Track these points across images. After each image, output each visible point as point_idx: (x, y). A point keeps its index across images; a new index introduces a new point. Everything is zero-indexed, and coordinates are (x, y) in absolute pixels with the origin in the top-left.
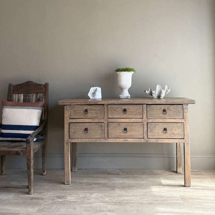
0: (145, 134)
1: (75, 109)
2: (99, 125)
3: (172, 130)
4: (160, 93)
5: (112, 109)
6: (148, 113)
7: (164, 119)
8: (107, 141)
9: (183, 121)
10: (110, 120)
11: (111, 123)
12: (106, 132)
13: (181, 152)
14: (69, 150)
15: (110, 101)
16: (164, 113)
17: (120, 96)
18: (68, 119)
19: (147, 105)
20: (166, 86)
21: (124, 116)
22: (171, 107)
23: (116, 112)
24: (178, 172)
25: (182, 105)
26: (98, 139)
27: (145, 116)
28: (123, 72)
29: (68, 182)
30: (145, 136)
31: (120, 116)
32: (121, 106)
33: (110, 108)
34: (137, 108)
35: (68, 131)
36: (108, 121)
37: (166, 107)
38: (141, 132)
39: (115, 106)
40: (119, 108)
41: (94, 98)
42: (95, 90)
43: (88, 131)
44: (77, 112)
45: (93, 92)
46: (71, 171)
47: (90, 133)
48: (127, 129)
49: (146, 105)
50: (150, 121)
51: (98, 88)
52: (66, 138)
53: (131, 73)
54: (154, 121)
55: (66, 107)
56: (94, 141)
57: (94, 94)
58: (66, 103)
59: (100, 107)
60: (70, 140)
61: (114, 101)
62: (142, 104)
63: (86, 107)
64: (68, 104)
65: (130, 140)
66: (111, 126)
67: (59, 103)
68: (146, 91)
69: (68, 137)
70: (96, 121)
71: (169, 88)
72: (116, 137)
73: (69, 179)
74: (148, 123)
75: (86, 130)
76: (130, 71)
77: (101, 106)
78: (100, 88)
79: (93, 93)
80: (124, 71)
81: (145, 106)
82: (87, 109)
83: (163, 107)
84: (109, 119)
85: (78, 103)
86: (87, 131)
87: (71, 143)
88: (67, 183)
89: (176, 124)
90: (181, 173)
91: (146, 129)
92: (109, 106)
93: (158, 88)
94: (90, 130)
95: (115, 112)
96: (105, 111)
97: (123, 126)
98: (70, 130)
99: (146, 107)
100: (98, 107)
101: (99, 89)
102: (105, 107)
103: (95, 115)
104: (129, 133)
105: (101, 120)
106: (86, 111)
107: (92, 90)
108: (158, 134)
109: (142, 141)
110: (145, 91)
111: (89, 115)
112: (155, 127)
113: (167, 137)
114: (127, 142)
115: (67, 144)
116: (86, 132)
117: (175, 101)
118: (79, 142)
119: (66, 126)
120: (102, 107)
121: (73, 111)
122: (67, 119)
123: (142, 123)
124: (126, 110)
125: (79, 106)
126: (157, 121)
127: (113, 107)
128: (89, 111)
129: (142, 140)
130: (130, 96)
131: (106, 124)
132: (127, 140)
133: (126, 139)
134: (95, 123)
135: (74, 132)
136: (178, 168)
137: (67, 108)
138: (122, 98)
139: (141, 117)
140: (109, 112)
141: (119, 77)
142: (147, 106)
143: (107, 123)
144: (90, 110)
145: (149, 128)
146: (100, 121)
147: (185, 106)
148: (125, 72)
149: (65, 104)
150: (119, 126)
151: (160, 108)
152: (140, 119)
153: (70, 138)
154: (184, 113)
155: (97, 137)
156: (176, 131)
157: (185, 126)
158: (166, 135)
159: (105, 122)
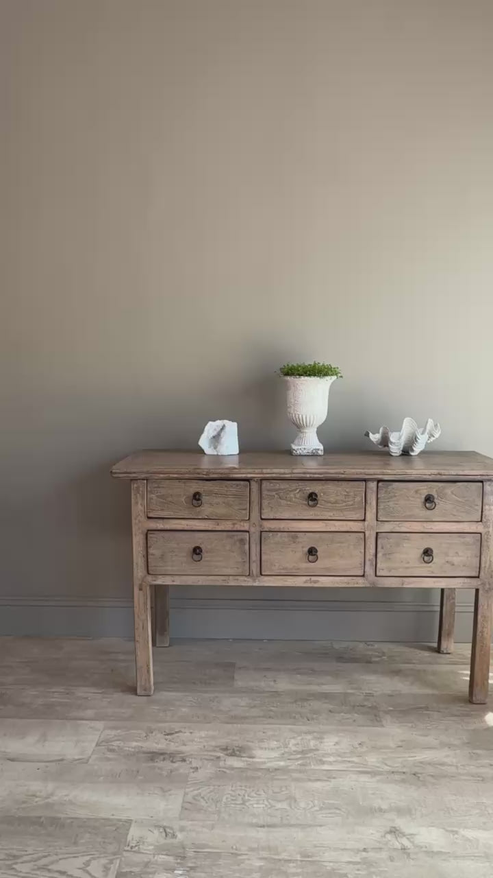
0: (368, 563)
1: (163, 491)
2: (236, 538)
3: (447, 555)
4: (412, 441)
5: (274, 493)
6: (381, 506)
7: (425, 524)
8: (256, 584)
9: (479, 528)
10: (268, 525)
11: (271, 534)
12: (255, 557)
13: (453, 599)
14: (149, 607)
15: (268, 471)
16: (427, 505)
17: (294, 447)
18: (143, 519)
19: (379, 481)
20: (429, 420)
21: (311, 513)
22: (450, 489)
23: (285, 502)
24: (442, 649)
25: (482, 482)
26: (231, 577)
27: (371, 515)
28: (306, 378)
29: (145, 690)
30: (369, 571)
31: (296, 513)
32: (300, 483)
33: (268, 490)
34: (347, 490)
35: (145, 553)
36: (261, 526)
37: (433, 489)
38: (358, 560)
39: (284, 485)
40: (296, 490)
41: (216, 453)
42: (219, 429)
43: (204, 555)
44: (170, 499)
45: (215, 433)
46: (154, 644)
47: (207, 561)
48: (316, 551)
49: (375, 483)
50: (387, 527)
51: (230, 423)
52: (139, 572)
53: (328, 381)
54: (398, 529)
55: (135, 485)
56: (219, 581)
57: (216, 439)
58: (134, 473)
59: (237, 486)
60: (149, 578)
61: (282, 471)
62: (365, 480)
63: (194, 487)
64: (143, 476)
65: (325, 582)
66: (271, 541)
67: (116, 473)
68: (371, 435)
69: (145, 572)
70: (227, 525)
71: (436, 426)
72: (283, 572)
73: (150, 682)
74: (380, 535)
75: (197, 551)
76: (326, 375)
77: (242, 483)
78: (235, 424)
79: (214, 437)
80: (310, 375)
81: (373, 485)
82: (197, 490)
83: (425, 489)
84: (264, 522)
85: (171, 475)
86: (199, 554)
87: (151, 586)
88: (143, 693)
89: (459, 537)
90: (449, 652)
91: (371, 550)
92: (265, 484)
93: (407, 426)
94: (207, 552)
95: (282, 501)
96: (252, 499)
97: (305, 543)
98: (151, 551)
99: (375, 489)
100: (232, 488)
101: (232, 428)
102: (255, 486)
103: (221, 510)
104: (321, 564)
105: (242, 524)
106: (197, 497)
107: (211, 428)
108: (407, 565)
109: (361, 583)
110: (367, 435)
111: (206, 510)
112: (398, 545)
113: (432, 572)
114: (316, 585)
115: (141, 589)
116: (196, 557)
117: (461, 473)
118: (175, 583)
119: (138, 540)
120: (246, 486)
121: (157, 496)
122: (139, 522)
123: (362, 535)
124: (316, 495)
125: (176, 483)
126: (405, 527)
127: (277, 486)
128: (204, 498)
129: (360, 581)
130: (321, 447)
131: (255, 538)
132: (317, 581)
133: (313, 578)
134: (225, 534)
135: (162, 557)
136: (442, 638)
137: (138, 488)
138: (300, 455)
139: (360, 516)
140: (265, 503)
141: (291, 393)
142: (380, 484)
143: (258, 534)
144: (210, 493)
145: (382, 548)
146: (238, 527)
147: (490, 485)
148: (313, 379)
149: (134, 475)
150: (294, 542)
151: (416, 492)
152: (356, 523)
153: (150, 572)
154: (486, 507)
155: (229, 571)
156: (459, 556)
157: (484, 543)
158: (430, 567)
159: (252, 530)
